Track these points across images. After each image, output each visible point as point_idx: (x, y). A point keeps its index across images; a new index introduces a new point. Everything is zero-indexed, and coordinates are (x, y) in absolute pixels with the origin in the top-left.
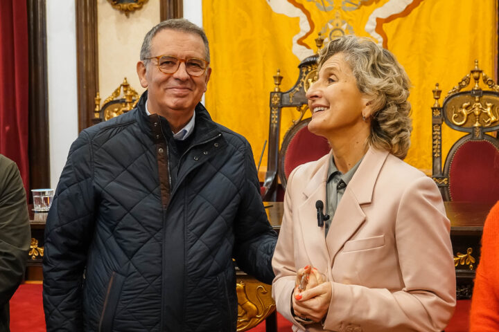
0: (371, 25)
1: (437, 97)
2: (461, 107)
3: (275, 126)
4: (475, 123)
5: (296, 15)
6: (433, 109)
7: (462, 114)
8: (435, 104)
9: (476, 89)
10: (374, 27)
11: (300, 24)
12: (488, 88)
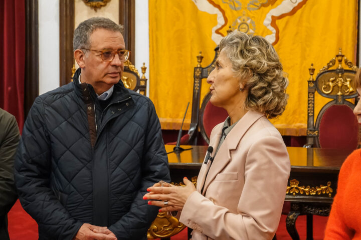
0: (267, 21)
1: (311, 73)
2: (329, 81)
3: (197, 91)
4: (338, 92)
5: (215, 13)
6: (309, 82)
7: (329, 86)
8: (310, 78)
9: (339, 68)
10: (270, 22)
11: (217, 19)
12: (347, 68)
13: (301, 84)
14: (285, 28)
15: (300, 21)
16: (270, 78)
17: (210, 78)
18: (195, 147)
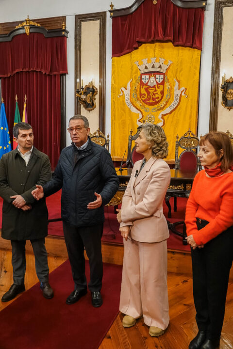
0: (160, 117)
1: (177, 138)
3: (130, 146)
4: (188, 146)
6: (176, 142)
7: (185, 144)
9: (189, 136)
12: (192, 136)
13: (173, 142)
14: (167, 119)
15: (173, 116)
16: (161, 146)
17: (136, 141)
18: (128, 169)
